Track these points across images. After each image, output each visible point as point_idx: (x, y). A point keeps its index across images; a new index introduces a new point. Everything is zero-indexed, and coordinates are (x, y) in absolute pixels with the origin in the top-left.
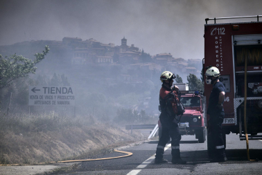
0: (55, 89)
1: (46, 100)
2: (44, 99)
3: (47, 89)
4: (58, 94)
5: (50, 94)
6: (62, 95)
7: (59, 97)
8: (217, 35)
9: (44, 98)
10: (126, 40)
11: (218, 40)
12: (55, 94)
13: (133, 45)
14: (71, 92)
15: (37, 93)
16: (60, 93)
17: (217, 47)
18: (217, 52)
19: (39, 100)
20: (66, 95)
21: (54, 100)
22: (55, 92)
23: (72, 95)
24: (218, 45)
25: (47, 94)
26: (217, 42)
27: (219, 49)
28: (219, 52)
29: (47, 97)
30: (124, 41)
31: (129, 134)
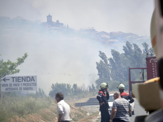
0: (21, 78)
1: (15, 87)
2: (13, 87)
3: (15, 79)
4: (24, 82)
5: (17, 83)
6: (26, 82)
7: (24, 84)
8: (153, 62)
9: (13, 85)
10: (51, 16)
11: (154, 65)
12: (21, 82)
13: (58, 21)
14: (34, 80)
15: (7, 82)
16: (25, 81)
17: (153, 69)
18: (154, 71)
19: (9, 87)
20: (30, 82)
21: (20, 87)
22: (21, 80)
23: (35, 82)
24: (154, 67)
25: (15, 82)
26: (153, 66)
27: (154, 70)
28: (155, 72)
29: (15, 85)
30: (49, 17)
31: (78, 110)
